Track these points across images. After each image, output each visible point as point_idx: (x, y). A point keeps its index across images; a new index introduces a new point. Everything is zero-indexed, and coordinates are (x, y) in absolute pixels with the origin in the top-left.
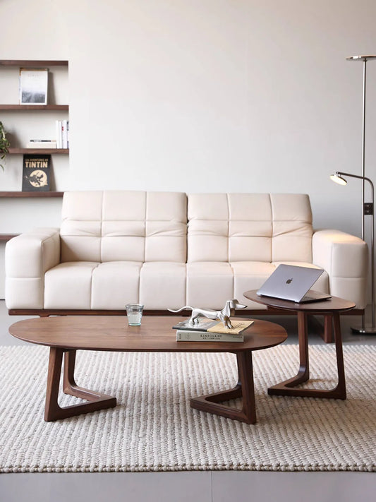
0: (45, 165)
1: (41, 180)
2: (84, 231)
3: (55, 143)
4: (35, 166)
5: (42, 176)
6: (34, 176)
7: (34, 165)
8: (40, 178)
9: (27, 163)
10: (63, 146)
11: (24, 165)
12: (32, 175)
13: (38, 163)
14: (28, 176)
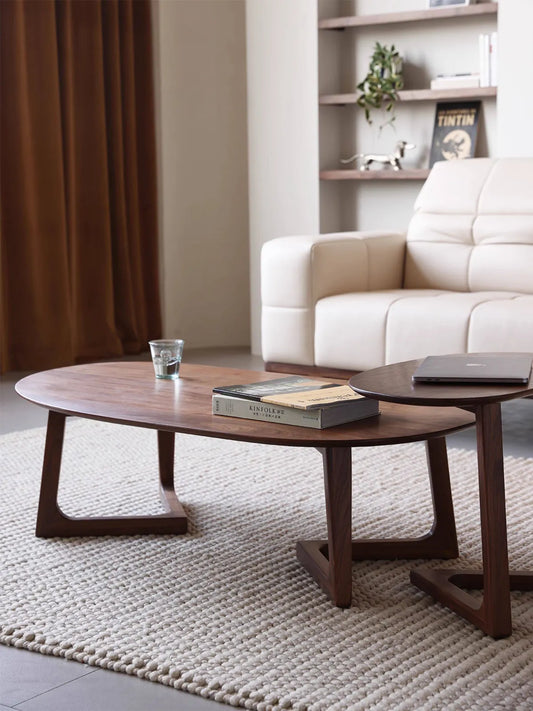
0: (470, 120)
1: (461, 147)
2: (446, 234)
3: (476, 78)
4: (453, 123)
5: (463, 141)
6: (450, 141)
7: (451, 121)
8: (458, 144)
9: (441, 118)
10: (490, 82)
11: (437, 121)
12: (446, 140)
13: (459, 117)
14: (441, 142)
